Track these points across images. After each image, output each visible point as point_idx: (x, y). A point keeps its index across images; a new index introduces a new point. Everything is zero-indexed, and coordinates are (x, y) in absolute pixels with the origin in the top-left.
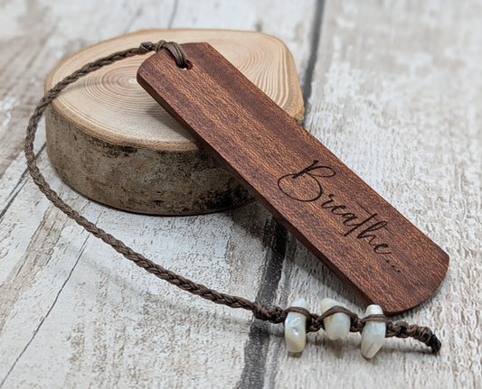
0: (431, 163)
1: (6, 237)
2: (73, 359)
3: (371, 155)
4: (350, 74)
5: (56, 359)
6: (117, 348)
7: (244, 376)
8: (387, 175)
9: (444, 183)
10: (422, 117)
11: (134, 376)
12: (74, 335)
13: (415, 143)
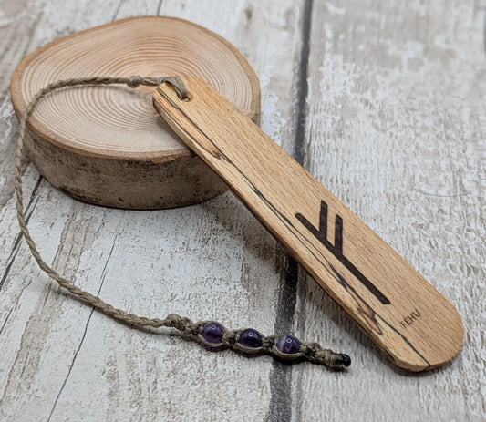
0: (429, 170)
1: (27, 264)
2: (111, 394)
3: (372, 162)
4: (344, 67)
5: (95, 395)
6: (151, 382)
7: (272, 407)
8: (388, 185)
9: (443, 194)
10: (418, 118)
11: (170, 410)
12: (108, 368)
13: (413, 147)
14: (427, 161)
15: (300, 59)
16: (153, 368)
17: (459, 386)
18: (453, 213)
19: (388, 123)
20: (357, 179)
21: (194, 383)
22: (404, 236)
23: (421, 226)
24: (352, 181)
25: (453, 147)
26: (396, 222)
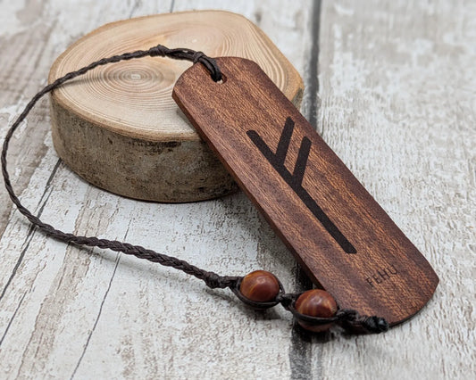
0: (444, 157)
2: (126, 373)
3: (386, 150)
4: (354, 65)
5: (110, 374)
6: (167, 360)
8: (404, 171)
9: (459, 179)
10: (430, 110)
12: (123, 347)
13: (427, 137)
14: (441, 149)
15: (310, 57)
16: (169, 345)
18: (470, 197)
19: (400, 116)
20: (372, 164)
21: (211, 360)
22: (422, 217)
23: (439, 208)
24: (367, 167)
25: (467, 137)
26: (413, 205)
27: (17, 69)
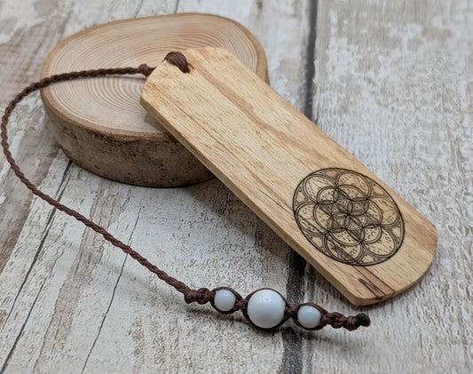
14: (426, 131)
15: (307, 43)
17: (459, 337)
18: (451, 178)
19: (390, 100)
20: (362, 150)
21: (212, 340)
23: (422, 192)
24: (357, 153)
25: (451, 118)
27: (36, 61)
